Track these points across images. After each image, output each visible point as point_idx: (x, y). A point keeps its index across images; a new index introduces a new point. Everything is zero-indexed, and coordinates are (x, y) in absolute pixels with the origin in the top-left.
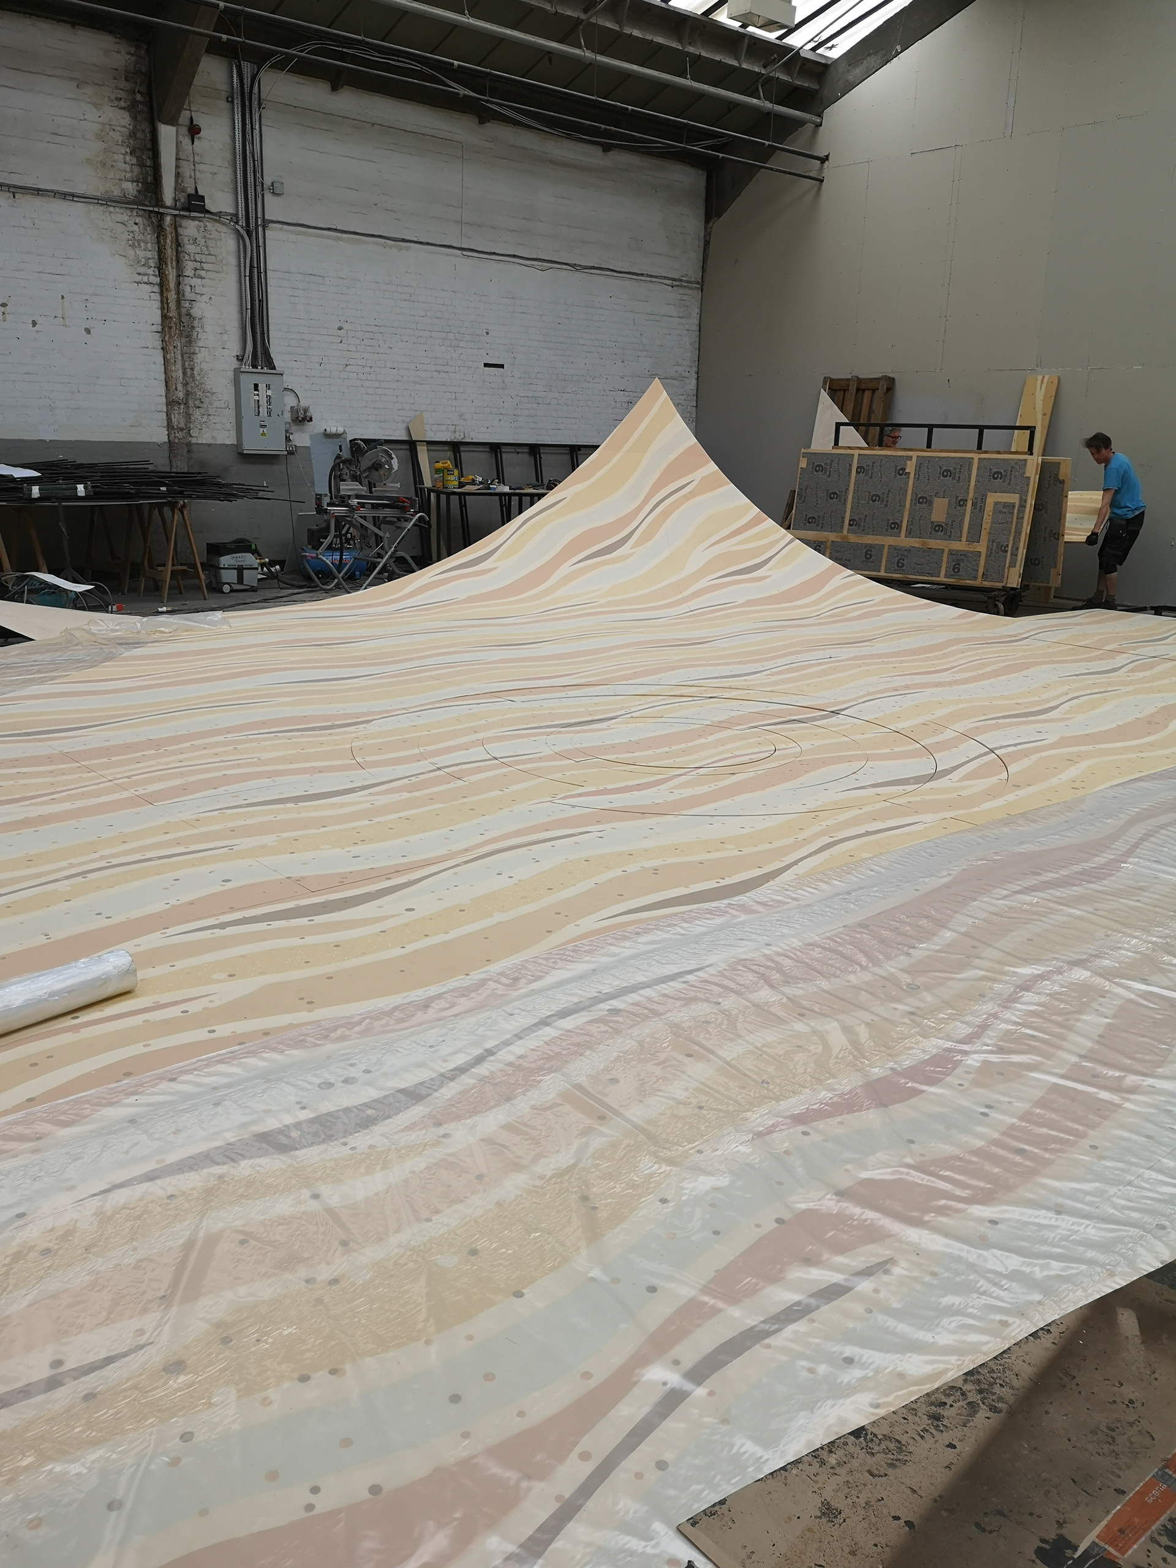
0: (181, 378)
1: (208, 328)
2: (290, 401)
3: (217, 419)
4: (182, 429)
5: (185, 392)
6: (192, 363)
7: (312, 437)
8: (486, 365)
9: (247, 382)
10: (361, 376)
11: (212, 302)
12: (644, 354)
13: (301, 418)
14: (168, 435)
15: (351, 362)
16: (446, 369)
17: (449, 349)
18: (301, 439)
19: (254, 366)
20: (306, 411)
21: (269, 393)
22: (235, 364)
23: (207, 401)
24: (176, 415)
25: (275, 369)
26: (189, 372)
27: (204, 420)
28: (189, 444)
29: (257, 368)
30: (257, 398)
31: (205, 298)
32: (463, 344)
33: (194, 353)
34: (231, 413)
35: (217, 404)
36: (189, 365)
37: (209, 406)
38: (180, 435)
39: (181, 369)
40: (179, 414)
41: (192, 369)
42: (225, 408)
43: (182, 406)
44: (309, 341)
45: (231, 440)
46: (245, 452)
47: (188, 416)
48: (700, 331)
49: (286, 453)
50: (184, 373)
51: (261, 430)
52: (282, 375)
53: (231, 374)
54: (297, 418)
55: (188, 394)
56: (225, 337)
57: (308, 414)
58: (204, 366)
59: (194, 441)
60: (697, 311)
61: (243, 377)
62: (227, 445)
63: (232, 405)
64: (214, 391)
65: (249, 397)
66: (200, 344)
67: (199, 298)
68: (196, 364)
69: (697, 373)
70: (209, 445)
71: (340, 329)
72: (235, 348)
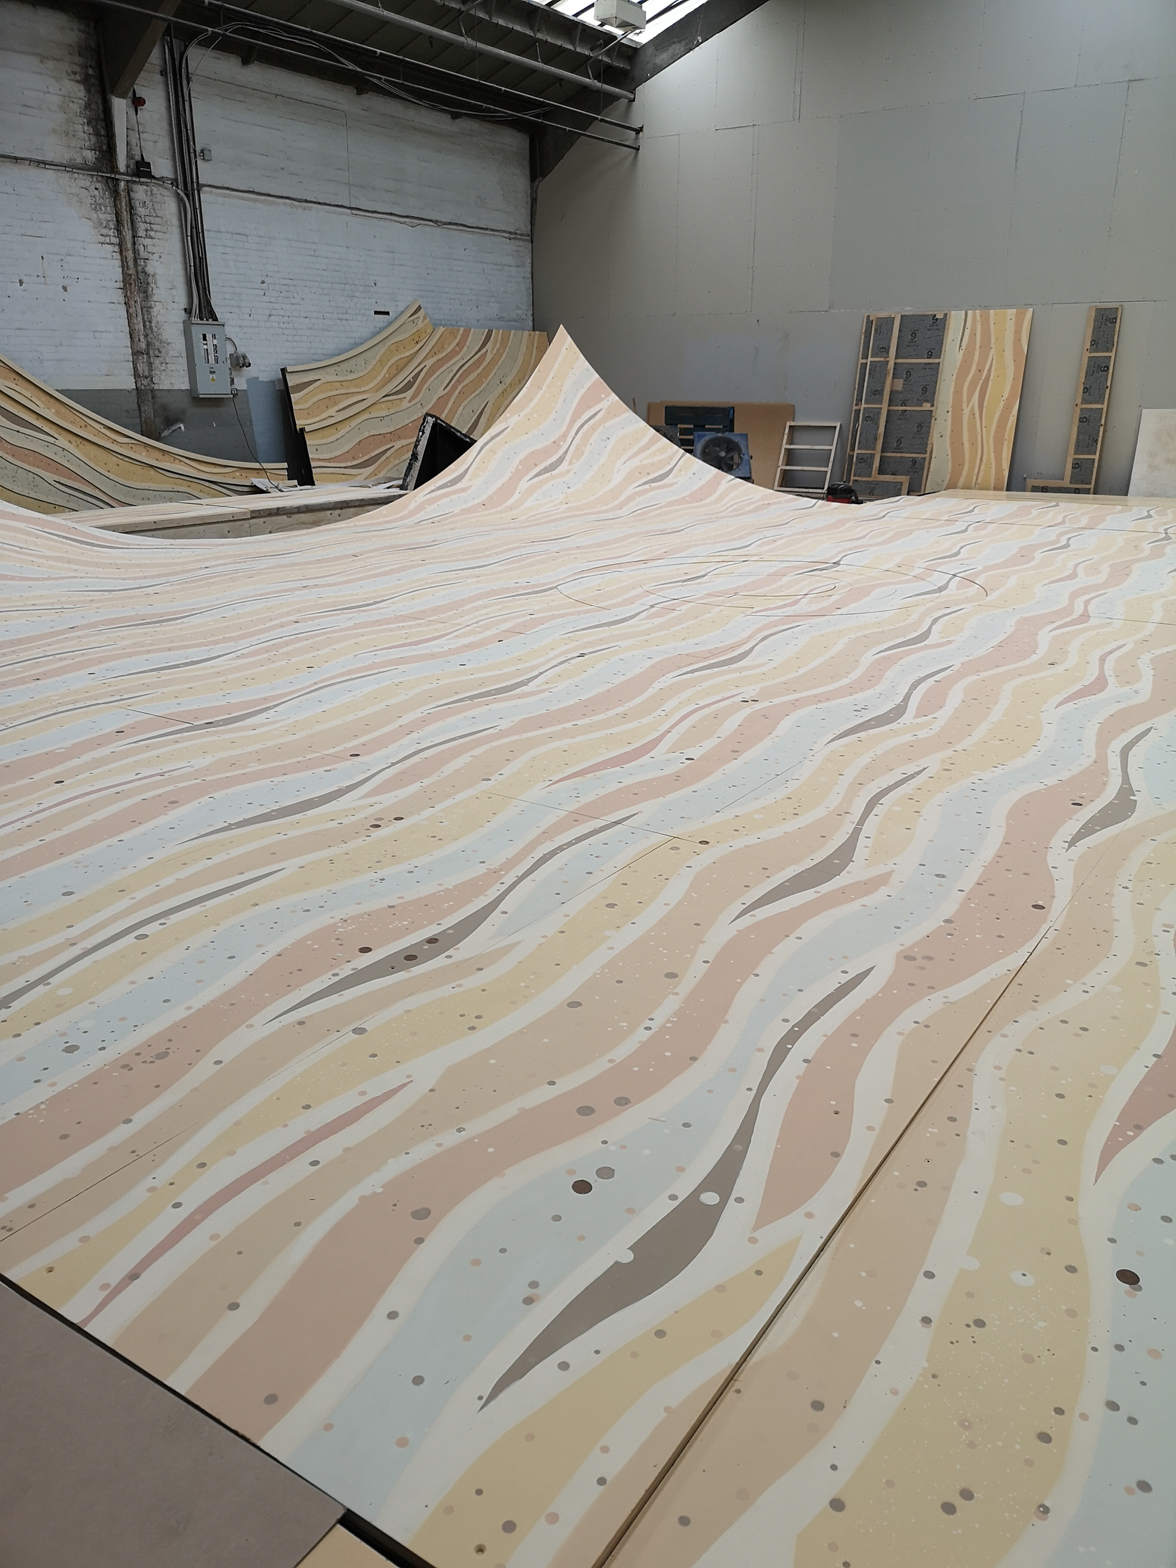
0: (142, 330)
1: (160, 284)
2: (230, 349)
3: (173, 367)
4: (146, 378)
5: (146, 342)
6: (150, 316)
7: (248, 381)
8: (376, 313)
9: (197, 332)
10: (282, 325)
11: (161, 260)
12: (493, 299)
13: (240, 362)
14: (136, 383)
15: (274, 312)
16: (345, 317)
17: (347, 299)
18: (241, 384)
19: (201, 319)
20: (244, 357)
21: (215, 342)
22: (183, 316)
23: (163, 351)
24: (141, 364)
25: (217, 320)
26: (147, 323)
27: (163, 368)
28: (153, 390)
29: (203, 320)
30: (205, 347)
31: (156, 257)
32: (357, 294)
33: (150, 307)
34: (183, 361)
35: (172, 353)
36: (148, 318)
37: (166, 355)
38: (145, 382)
39: (141, 321)
40: (143, 363)
41: (150, 322)
42: (179, 357)
43: (145, 356)
44: (240, 294)
45: (186, 386)
46: (201, 396)
47: (150, 364)
48: (532, 278)
49: (232, 396)
50: (144, 326)
51: (211, 376)
52: (224, 325)
53: (181, 326)
54: (238, 364)
55: (148, 344)
56: (174, 292)
57: (246, 361)
58: (160, 318)
59: (156, 387)
60: (530, 261)
61: (193, 328)
62: (183, 390)
63: (184, 354)
64: (169, 341)
65: (200, 347)
66: (155, 298)
67: (151, 257)
68: (153, 318)
69: (533, 316)
70: (169, 391)
71: (263, 282)
72: (182, 301)
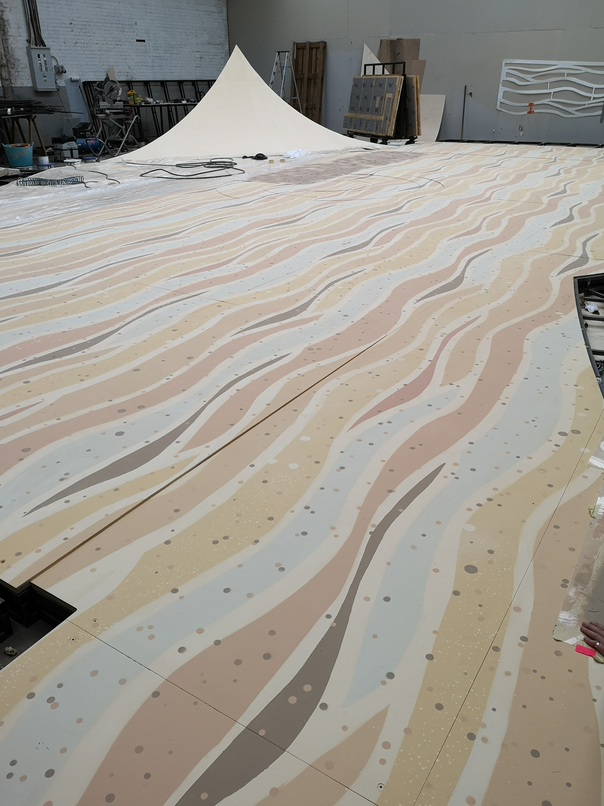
0: (3, 53)
1: (12, 26)
2: (54, 63)
3: (22, 74)
4: (7, 80)
5: (6, 60)
6: (7, 44)
7: (65, 81)
8: (137, 41)
9: (34, 53)
10: (83, 48)
11: (12, 12)
12: (205, 32)
13: (60, 71)
14: (2, 83)
15: (78, 41)
16: (119, 43)
17: (120, 33)
18: (61, 83)
19: (36, 45)
20: (62, 67)
21: (45, 59)
22: (26, 44)
23: (16, 64)
24: (4, 72)
25: (46, 46)
26: (6, 49)
27: (17, 74)
28: (12, 87)
29: (38, 46)
30: (40, 62)
31: (8, 9)
32: (126, 30)
33: (7, 39)
34: (28, 70)
35: (21, 66)
36: (6, 45)
37: (18, 67)
38: (7, 83)
39: (2, 47)
40: (5, 71)
41: (8, 48)
42: (25, 68)
43: (6, 68)
44: (58, 31)
45: (30, 84)
46: (39, 90)
47: (9, 72)
48: (228, 20)
49: (56, 90)
50: (4, 50)
51: (44, 79)
52: (49, 49)
53: (25, 50)
54: (59, 72)
55: (7, 61)
56: (20, 30)
57: (64, 69)
58: (13, 45)
59: (13, 85)
60: (226, 9)
61: (32, 51)
62: (29, 87)
63: (28, 66)
64: (19, 59)
65: (36, 62)
66: (9, 34)
67: (5, 10)
68: (9, 45)
69: (229, 41)
70: (21, 87)
71: (71, 24)
72: (25, 36)
